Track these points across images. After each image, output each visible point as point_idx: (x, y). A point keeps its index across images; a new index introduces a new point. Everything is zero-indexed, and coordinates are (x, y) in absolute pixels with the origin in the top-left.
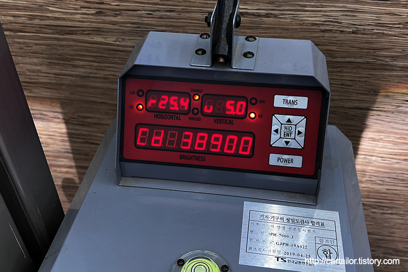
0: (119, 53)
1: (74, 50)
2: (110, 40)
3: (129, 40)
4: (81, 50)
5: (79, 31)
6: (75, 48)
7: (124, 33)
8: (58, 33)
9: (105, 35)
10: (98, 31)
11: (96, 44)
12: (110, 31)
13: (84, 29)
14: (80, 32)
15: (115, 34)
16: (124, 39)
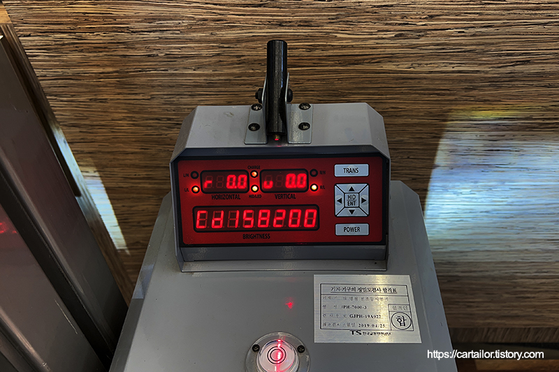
0: (410, 81)
1: (354, 83)
2: (404, 66)
3: (427, 64)
4: (362, 82)
5: (367, 59)
6: (356, 80)
7: (423, 57)
8: (341, 65)
9: (398, 62)
10: (391, 58)
11: (384, 73)
12: (405, 57)
13: (374, 56)
14: (368, 61)
15: (411, 59)
16: (420, 64)
